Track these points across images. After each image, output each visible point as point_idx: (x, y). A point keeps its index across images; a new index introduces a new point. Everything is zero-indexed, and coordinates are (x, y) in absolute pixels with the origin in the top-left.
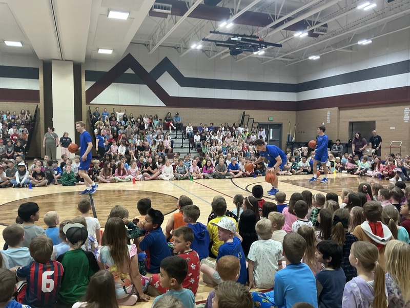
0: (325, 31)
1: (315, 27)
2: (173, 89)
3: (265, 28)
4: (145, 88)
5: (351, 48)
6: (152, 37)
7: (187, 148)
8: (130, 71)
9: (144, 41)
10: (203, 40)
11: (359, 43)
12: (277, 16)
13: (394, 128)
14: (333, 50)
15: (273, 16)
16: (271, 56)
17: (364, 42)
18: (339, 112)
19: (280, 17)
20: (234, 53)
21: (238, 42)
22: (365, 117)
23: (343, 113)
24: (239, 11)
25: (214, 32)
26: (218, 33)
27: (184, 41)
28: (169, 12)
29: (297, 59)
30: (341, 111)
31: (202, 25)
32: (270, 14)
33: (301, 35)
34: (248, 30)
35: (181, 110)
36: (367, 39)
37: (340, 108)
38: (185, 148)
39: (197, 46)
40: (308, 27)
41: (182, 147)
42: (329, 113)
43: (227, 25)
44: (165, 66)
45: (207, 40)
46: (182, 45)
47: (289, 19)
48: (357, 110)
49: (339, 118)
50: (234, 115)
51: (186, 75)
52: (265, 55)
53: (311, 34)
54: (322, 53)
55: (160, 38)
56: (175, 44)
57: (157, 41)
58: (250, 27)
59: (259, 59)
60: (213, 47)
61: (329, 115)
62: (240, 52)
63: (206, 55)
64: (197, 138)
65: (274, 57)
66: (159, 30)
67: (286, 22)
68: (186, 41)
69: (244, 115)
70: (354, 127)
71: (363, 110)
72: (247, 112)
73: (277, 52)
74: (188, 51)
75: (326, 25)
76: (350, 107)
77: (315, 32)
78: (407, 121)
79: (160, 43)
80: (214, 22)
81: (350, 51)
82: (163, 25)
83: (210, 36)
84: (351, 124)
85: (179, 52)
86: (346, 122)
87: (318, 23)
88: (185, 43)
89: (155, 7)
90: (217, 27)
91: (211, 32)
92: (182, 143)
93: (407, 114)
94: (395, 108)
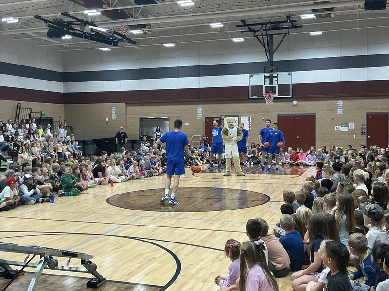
13: (188, 124)
17: (168, 45)
18: (126, 108)
22: (157, 113)
30: (127, 107)
37: (128, 104)
42: (114, 108)
48: (147, 107)
49: (126, 114)
61: (114, 110)
71: (154, 107)
76: (140, 103)
81: (139, 48)
86: (135, 118)
93: (200, 112)
94: (187, 106)
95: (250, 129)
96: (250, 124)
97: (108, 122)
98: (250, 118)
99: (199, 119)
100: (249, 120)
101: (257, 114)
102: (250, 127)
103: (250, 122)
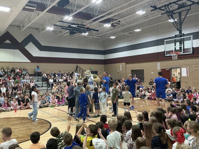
0: (119, 24)
1: (114, 22)
2: (35, 52)
3: (89, 21)
4: (18, 51)
5: (130, 33)
6: (22, 22)
7: (46, 86)
8: (8, 42)
9: (17, 24)
10: (54, 25)
11: (135, 31)
12: (95, 15)
13: (153, 73)
14: (122, 34)
15: (94, 15)
16: (91, 36)
17: (138, 30)
18: (126, 65)
19: (97, 16)
20: (72, 33)
21: (75, 27)
22: (139, 67)
23: (128, 65)
24: (76, 11)
25: (61, 21)
26: (63, 22)
27: (42, 25)
28: (35, 9)
29: (104, 38)
31: (53, 17)
32: (91, 13)
33: (108, 25)
34: (80, 21)
35: (40, 65)
36: (139, 29)
37: (126, 63)
38: (44, 86)
39: (50, 28)
40: (111, 22)
41: (42, 86)
42: (121, 66)
43: (68, 18)
44: (30, 39)
45: (57, 25)
46: (41, 27)
47: (102, 17)
48: (135, 64)
49: (126, 68)
50: (71, 67)
51: (43, 44)
52: (88, 35)
53: (113, 25)
54: (117, 35)
55: (28, 23)
56: (36, 27)
57: (25, 25)
58: (81, 20)
59: (84, 37)
60: (59, 29)
62: (75, 33)
63: (55, 33)
64: (51, 81)
65: (93, 36)
66: (27, 18)
67: (100, 18)
68: (43, 25)
69: (77, 67)
70: (134, 73)
71: (138, 64)
72: (79, 65)
73: (94, 34)
74: (44, 31)
75: (119, 21)
76: (131, 62)
77: (114, 24)
78: (159, 69)
79: (28, 26)
80: (60, 16)
81: (130, 35)
82: (30, 15)
83: (58, 23)
84: (132, 71)
85: (39, 31)
86: (129, 70)
87: (116, 20)
88: (43, 26)
89: (26, 5)
90: (62, 19)
91: (59, 21)
92: (42, 84)
93: (159, 66)
94: (153, 63)
95: (187, 76)
96: (187, 73)
97: (119, 72)
98: (187, 69)
99: (159, 70)
100: (187, 70)
101: (192, 66)
102: (187, 74)
103: (187, 71)
